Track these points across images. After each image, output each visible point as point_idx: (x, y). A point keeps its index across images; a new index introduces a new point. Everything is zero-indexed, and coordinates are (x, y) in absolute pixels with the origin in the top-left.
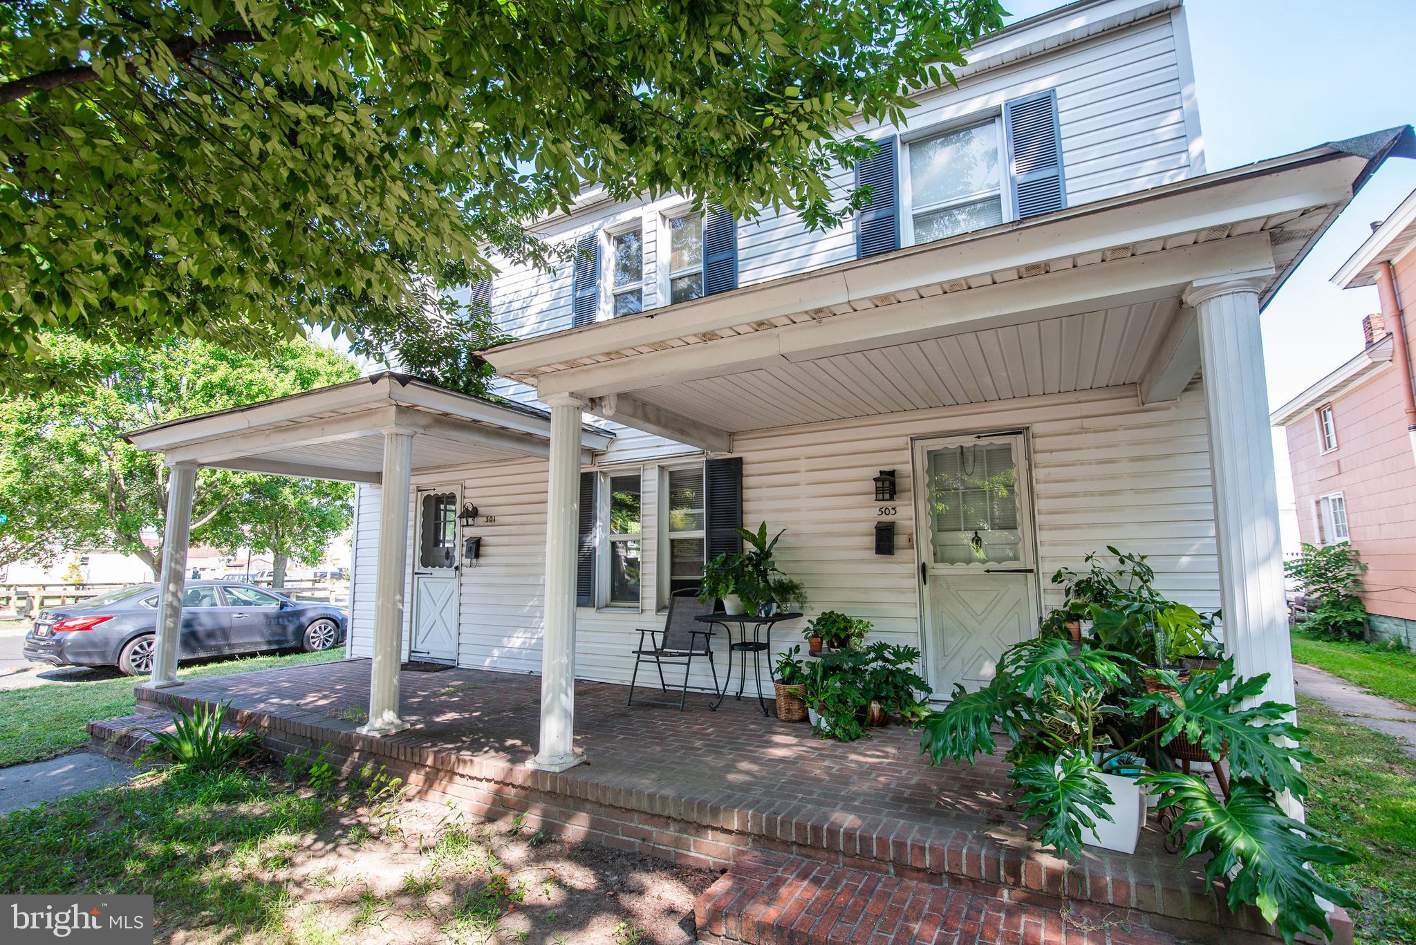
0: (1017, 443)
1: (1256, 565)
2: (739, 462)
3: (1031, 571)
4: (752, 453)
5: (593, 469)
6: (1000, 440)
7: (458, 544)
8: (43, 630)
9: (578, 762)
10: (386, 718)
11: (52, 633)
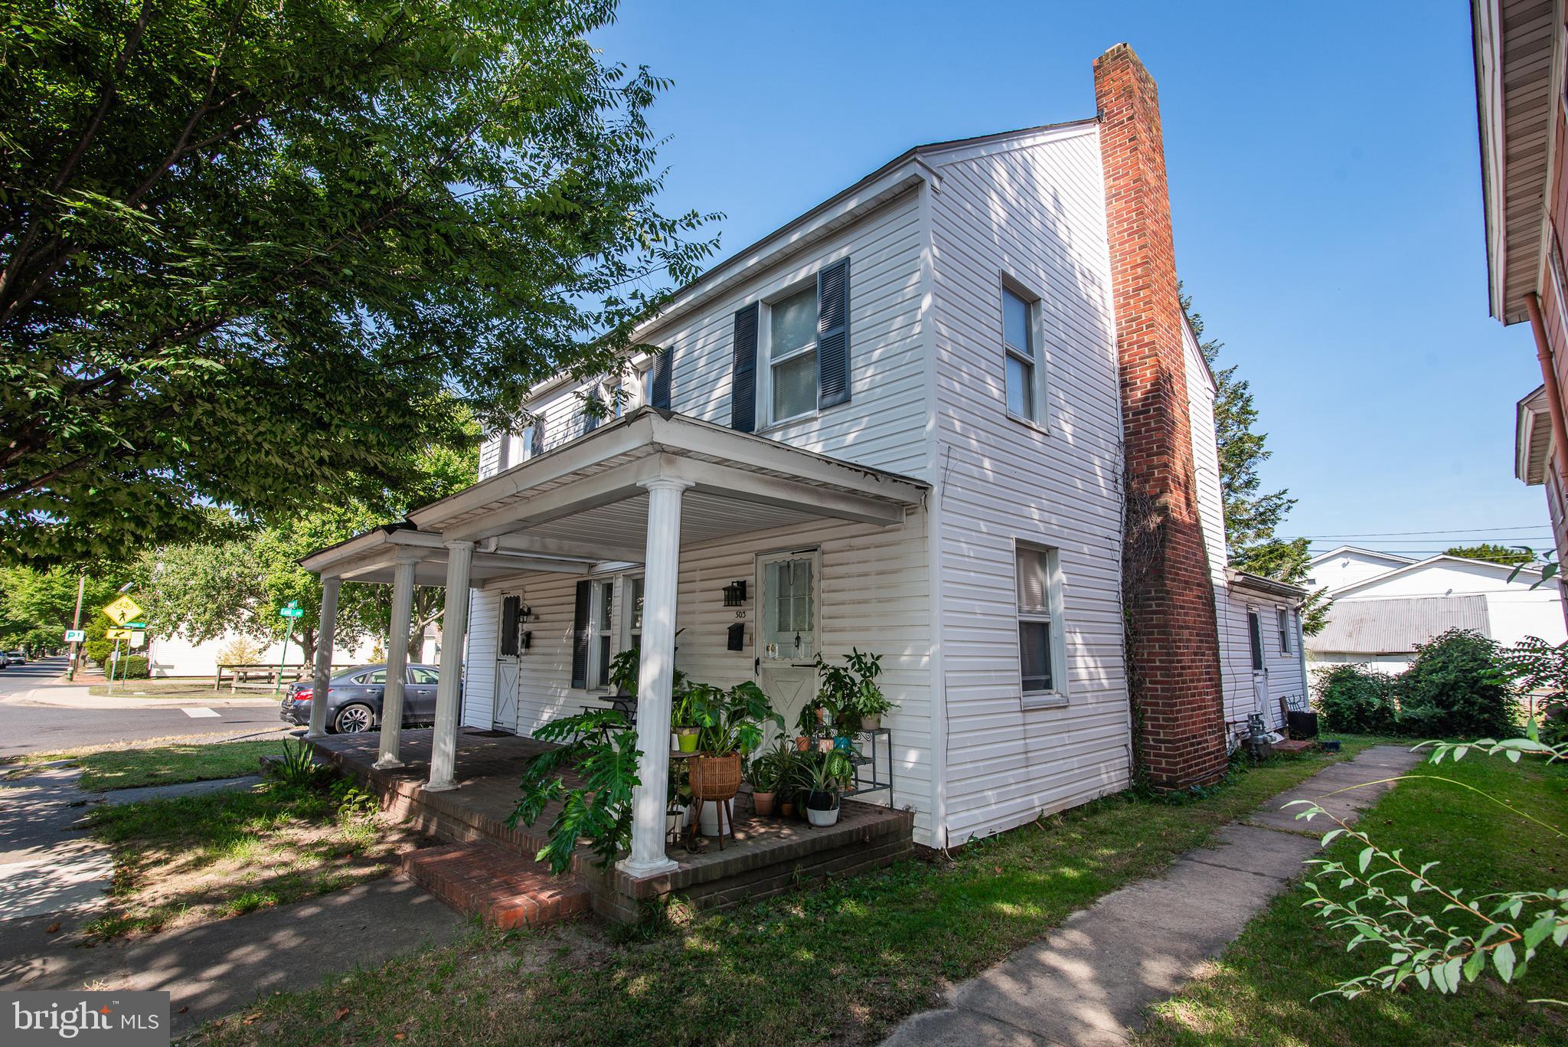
0: (814, 557)
3: (816, 666)
5: (590, 578)
6: (806, 556)
7: (520, 638)
8: (290, 698)
9: (451, 788)
10: (387, 758)
11: (294, 700)
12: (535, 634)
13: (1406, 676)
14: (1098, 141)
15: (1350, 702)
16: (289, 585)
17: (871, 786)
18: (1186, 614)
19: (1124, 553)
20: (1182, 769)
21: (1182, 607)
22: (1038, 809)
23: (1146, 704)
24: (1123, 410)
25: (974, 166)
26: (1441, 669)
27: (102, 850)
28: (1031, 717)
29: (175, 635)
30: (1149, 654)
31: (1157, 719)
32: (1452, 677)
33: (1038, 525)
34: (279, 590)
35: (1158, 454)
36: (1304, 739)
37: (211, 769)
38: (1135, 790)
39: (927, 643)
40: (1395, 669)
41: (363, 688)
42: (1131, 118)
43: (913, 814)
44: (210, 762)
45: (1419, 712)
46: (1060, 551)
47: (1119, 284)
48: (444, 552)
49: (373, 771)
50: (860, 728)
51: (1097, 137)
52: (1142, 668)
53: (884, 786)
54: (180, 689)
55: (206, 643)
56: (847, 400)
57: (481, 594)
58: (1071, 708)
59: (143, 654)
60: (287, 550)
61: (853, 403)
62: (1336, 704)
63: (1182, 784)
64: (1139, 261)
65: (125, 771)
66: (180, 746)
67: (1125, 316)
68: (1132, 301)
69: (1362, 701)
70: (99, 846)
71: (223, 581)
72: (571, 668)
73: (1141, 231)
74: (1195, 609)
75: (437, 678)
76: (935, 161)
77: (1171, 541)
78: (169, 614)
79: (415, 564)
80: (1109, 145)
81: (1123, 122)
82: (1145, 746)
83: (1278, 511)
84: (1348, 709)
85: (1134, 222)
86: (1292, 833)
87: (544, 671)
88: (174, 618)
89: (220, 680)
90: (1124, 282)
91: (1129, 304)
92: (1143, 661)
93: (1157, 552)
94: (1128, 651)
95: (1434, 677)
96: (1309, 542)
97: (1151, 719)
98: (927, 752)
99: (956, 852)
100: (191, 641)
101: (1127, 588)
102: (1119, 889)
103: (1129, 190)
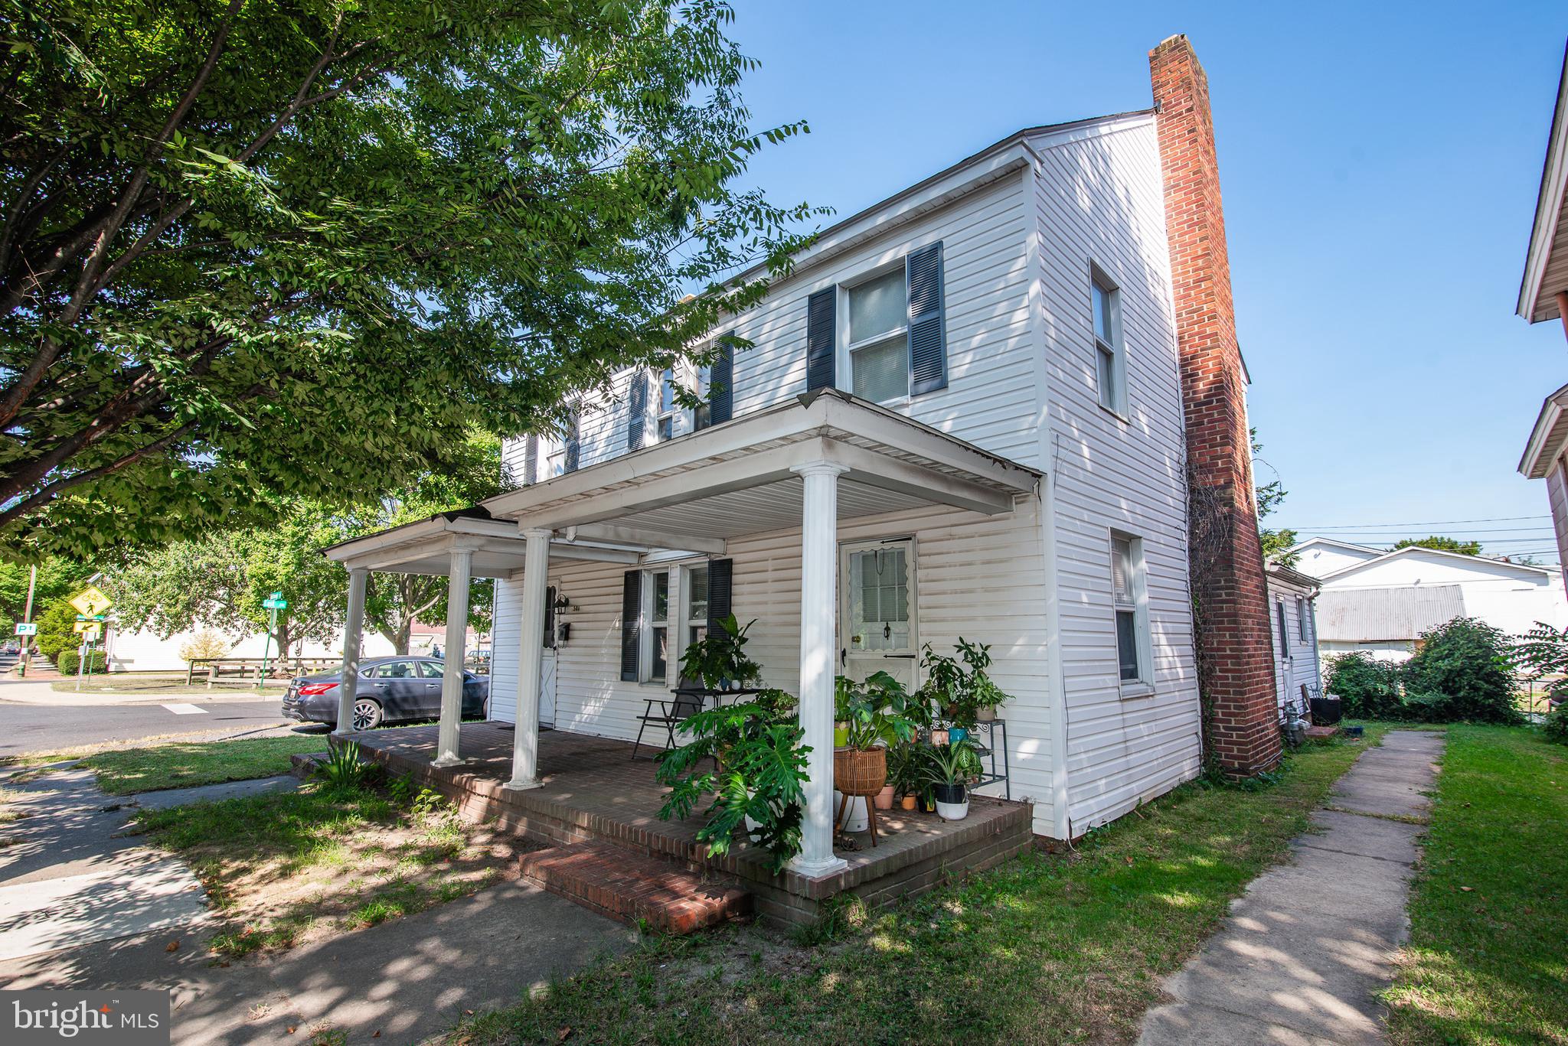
0: (908, 546)
1: (811, 651)
2: (730, 562)
3: (913, 657)
4: (741, 554)
5: (640, 568)
6: (898, 545)
7: (556, 628)
8: (293, 693)
9: (536, 786)
10: (447, 756)
11: (298, 695)
12: (574, 625)
13: (1412, 664)
14: (1156, 132)
15: (1358, 689)
16: (270, 576)
17: (991, 778)
18: (1249, 604)
19: (1190, 543)
20: (1253, 756)
21: (1247, 597)
22: (1137, 798)
23: (1217, 692)
24: (1184, 401)
25: (1066, 152)
26: (1447, 656)
27: (171, 857)
28: (1130, 706)
29: (144, 628)
30: (1219, 643)
31: (1228, 707)
32: (1459, 664)
33: (1126, 516)
34: (260, 580)
35: (1221, 445)
36: (1328, 725)
37: (234, 769)
38: (1207, 776)
39: (1043, 633)
40: (1399, 657)
41: (372, 682)
42: (1190, 110)
43: (1032, 805)
44: (229, 761)
45: (1427, 697)
46: (1144, 541)
47: (1179, 275)
48: (522, 542)
49: (434, 769)
50: (975, 719)
51: (1155, 127)
52: (1212, 657)
53: (1001, 778)
54: (149, 685)
55: (175, 636)
56: (943, 386)
57: (509, 585)
58: (1157, 697)
59: (100, 648)
60: (268, 539)
61: (951, 389)
62: (1343, 691)
63: (1253, 771)
64: (1200, 253)
65: (144, 772)
66: (187, 744)
67: (1184, 308)
68: (1192, 293)
69: (1369, 687)
70: (165, 854)
71: (195, 572)
72: (620, 661)
73: (1202, 223)
74: (1254, 598)
75: (442, 671)
76: (1039, 144)
77: (1236, 531)
78: (138, 606)
79: (472, 554)
80: (1167, 137)
81: (1181, 114)
82: (1215, 734)
83: (1268, 503)
84: (1355, 696)
85: (1194, 213)
86: (1379, 817)
87: (587, 663)
88: (142, 610)
89: (192, 674)
90: (1184, 273)
91: (1189, 295)
92: (1213, 650)
93: (1226, 542)
94: (1197, 640)
95: (1440, 663)
96: (1295, 534)
97: (1221, 707)
98: (1048, 743)
99: (1079, 842)
100: (159, 635)
101: (1195, 577)
102: (1258, 877)
103: (1189, 181)
